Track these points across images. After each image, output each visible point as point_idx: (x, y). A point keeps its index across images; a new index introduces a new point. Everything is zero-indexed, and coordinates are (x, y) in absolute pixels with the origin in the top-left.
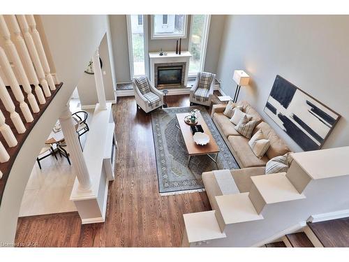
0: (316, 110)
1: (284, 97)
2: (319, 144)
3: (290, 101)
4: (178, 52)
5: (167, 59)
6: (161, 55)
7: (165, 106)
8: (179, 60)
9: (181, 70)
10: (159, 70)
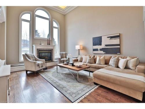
0: (111, 37)
1: (99, 42)
2: (119, 47)
3: (101, 42)
4: (49, 44)
5: (44, 46)
6: (40, 44)
7: (46, 69)
8: (49, 47)
9: (51, 53)
10: (39, 53)
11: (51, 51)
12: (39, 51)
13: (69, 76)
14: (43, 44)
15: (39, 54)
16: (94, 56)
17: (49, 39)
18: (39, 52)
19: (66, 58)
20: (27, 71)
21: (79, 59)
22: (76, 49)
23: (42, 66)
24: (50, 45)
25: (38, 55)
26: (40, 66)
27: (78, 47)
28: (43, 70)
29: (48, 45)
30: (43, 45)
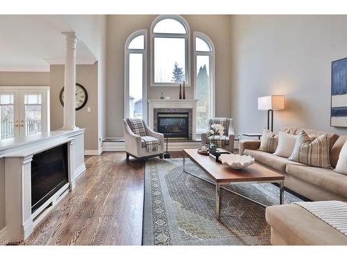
4: (182, 97)
5: (170, 103)
6: (162, 98)
7: (167, 156)
8: (184, 105)
9: (187, 119)
10: (159, 118)
11: (187, 113)
12: (159, 113)
13: (207, 190)
14: (168, 98)
15: (159, 122)
16: (335, 138)
17: (182, 86)
18: (160, 116)
19: (226, 134)
20: (128, 155)
21: (263, 142)
22: (259, 108)
23: (154, 149)
24: (184, 98)
25: (157, 122)
26: (151, 147)
27: (265, 103)
28: (158, 158)
29: (180, 98)
30: (167, 101)
